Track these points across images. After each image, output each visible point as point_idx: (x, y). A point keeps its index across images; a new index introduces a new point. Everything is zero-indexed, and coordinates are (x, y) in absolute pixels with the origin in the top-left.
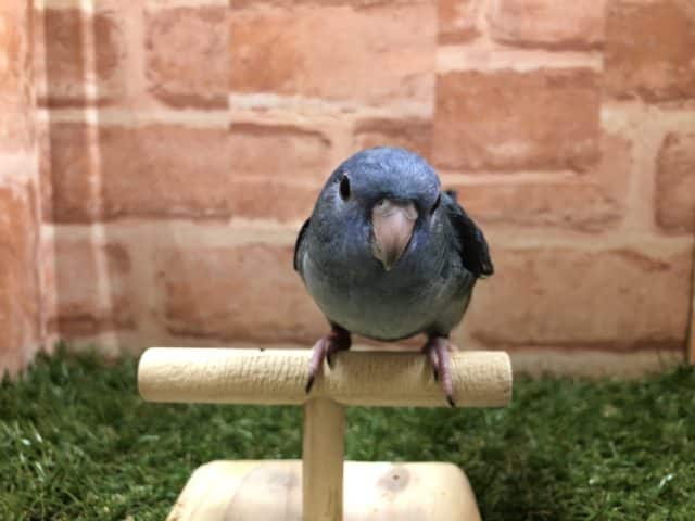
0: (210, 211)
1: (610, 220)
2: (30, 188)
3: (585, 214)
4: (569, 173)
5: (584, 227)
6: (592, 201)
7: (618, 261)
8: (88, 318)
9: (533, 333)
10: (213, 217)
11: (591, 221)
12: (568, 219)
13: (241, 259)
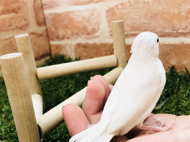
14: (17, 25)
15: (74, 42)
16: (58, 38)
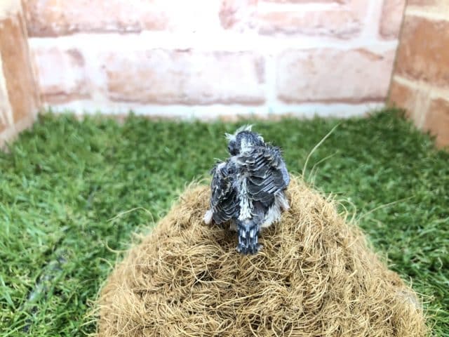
0: (129, 28)
1: (355, 31)
2: (18, 16)
3: (342, 29)
4: (335, 5)
5: (340, 36)
6: (346, 21)
7: (358, 55)
8: (62, 93)
9: (310, 95)
10: (131, 32)
11: (345, 33)
12: (332, 31)
13: (149, 57)
14: (333, 27)
15: (435, 93)
16: (410, 73)
